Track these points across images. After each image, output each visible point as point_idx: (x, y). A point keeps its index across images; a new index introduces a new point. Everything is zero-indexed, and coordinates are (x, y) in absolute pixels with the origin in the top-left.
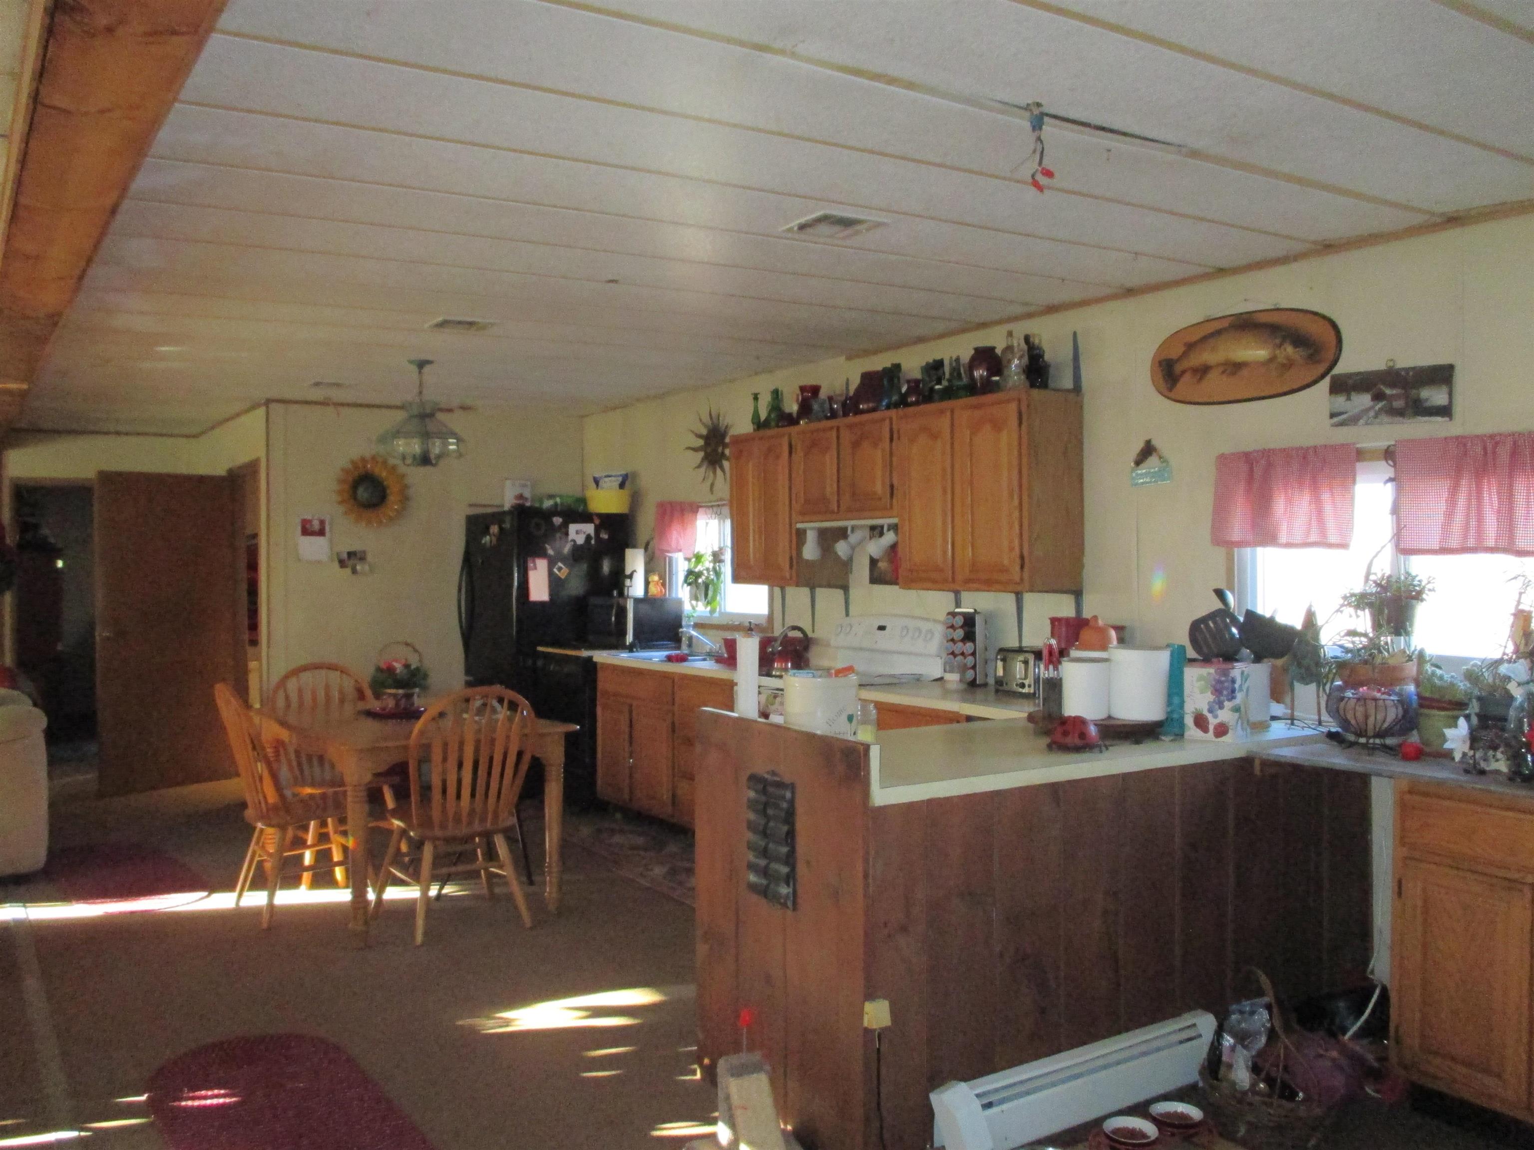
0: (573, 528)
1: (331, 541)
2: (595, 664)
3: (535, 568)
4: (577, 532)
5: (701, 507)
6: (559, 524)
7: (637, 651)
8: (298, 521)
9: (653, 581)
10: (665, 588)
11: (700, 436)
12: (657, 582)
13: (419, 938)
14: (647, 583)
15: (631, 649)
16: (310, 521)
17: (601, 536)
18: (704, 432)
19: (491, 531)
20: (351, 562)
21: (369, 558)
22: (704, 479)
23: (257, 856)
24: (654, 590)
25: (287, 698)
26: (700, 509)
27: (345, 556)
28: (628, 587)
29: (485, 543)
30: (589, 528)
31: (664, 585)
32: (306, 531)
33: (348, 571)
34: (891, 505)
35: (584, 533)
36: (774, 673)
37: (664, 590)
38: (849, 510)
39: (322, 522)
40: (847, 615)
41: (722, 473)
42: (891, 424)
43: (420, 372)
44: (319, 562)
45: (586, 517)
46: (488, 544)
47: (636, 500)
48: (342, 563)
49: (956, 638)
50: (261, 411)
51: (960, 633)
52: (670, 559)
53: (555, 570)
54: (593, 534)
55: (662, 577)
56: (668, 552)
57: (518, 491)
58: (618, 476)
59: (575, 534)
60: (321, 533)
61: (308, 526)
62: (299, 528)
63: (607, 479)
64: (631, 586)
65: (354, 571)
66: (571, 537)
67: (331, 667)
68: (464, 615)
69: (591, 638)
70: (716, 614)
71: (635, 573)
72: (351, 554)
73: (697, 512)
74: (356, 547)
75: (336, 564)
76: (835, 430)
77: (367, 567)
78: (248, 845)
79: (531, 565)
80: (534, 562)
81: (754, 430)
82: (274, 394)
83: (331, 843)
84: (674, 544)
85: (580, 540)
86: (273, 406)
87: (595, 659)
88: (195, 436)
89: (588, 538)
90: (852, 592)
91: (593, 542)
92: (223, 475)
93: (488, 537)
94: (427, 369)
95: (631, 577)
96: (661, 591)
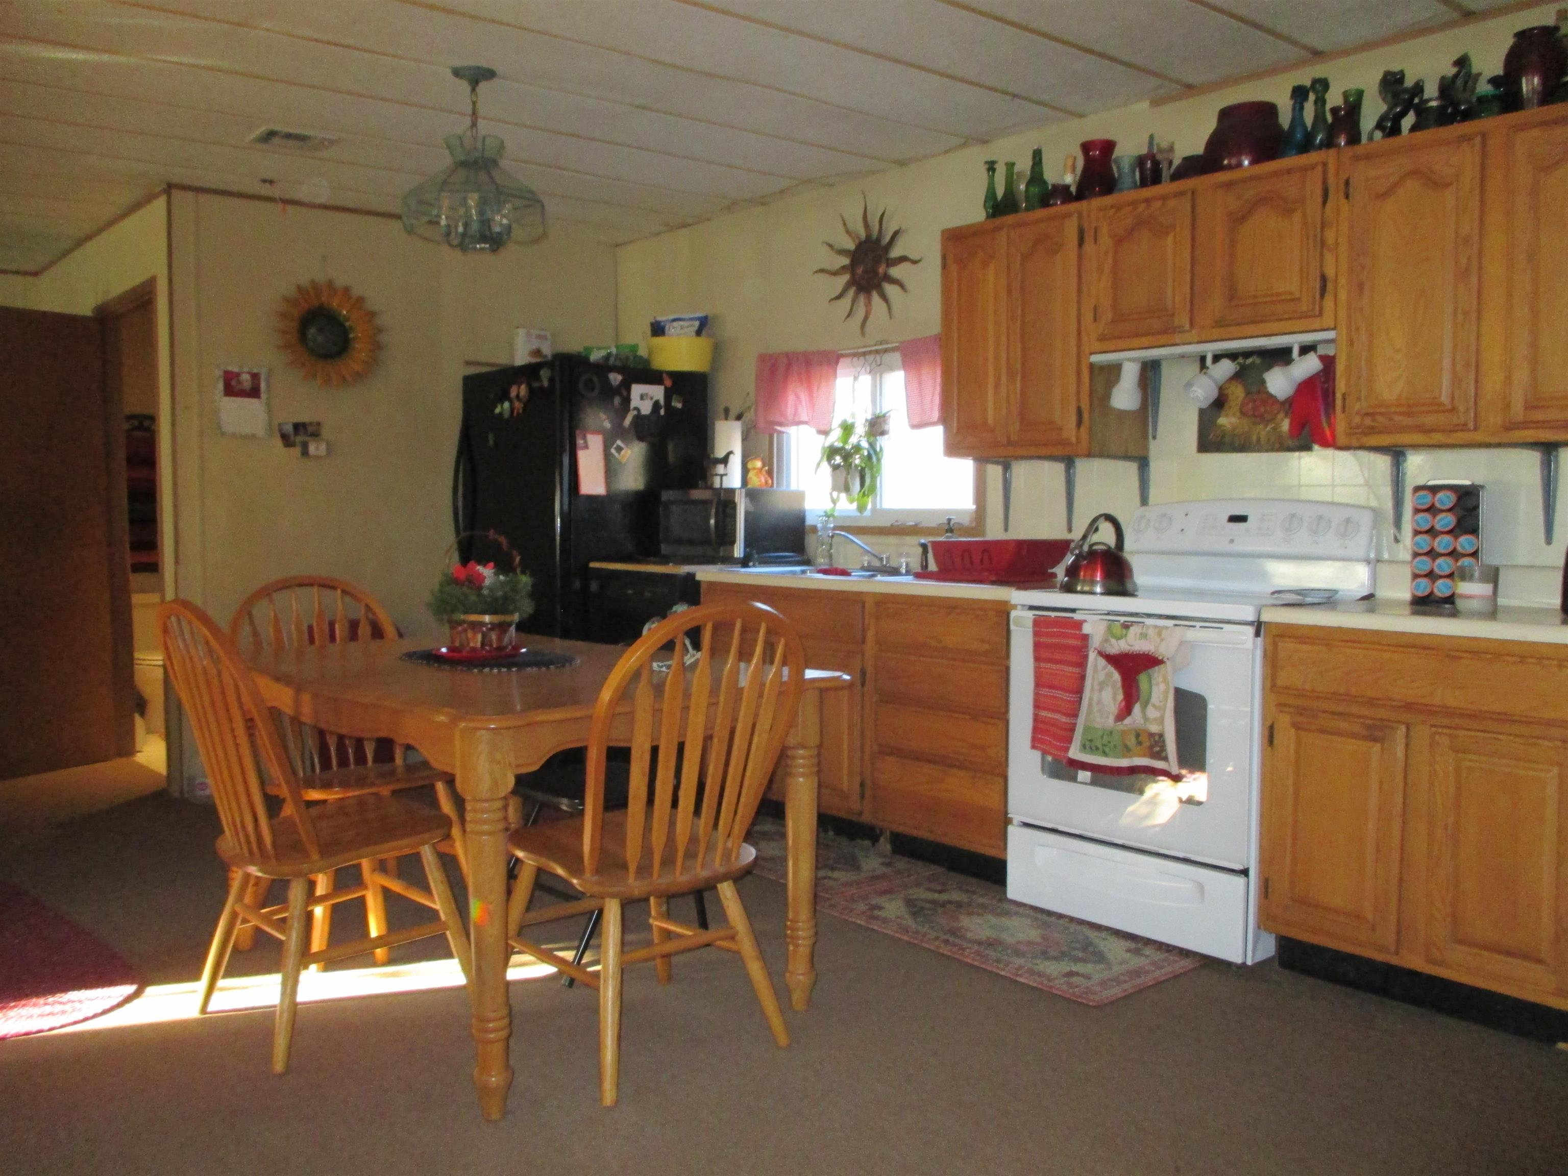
0: (637, 390)
1: (269, 406)
2: (698, 583)
3: (586, 447)
4: (642, 397)
5: (843, 356)
6: (617, 383)
7: (754, 566)
8: (218, 373)
9: (754, 469)
10: (772, 478)
11: (842, 252)
12: (761, 469)
13: (609, 1094)
14: (745, 471)
15: (745, 562)
16: (238, 375)
17: (673, 404)
18: (851, 245)
19: (513, 392)
20: (299, 439)
21: (325, 432)
22: (848, 316)
23: (239, 921)
24: (756, 481)
25: (255, 633)
26: (842, 360)
27: (289, 429)
28: (722, 476)
29: (501, 414)
30: (657, 392)
31: (770, 473)
32: (232, 387)
33: (297, 451)
34: (1321, 309)
35: (652, 398)
36: (1079, 588)
37: (770, 481)
38: (1220, 323)
39: (255, 377)
40: (1144, 501)
41: (884, 305)
42: (1325, 173)
43: (473, 90)
44: (253, 436)
45: (651, 376)
46: (507, 415)
47: (718, 351)
48: (286, 440)
49: (1438, 527)
50: (160, 205)
51: (1446, 521)
52: (780, 433)
53: (613, 451)
54: (662, 402)
55: (768, 463)
56: (781, 424)
57: (535, 345)
58: (692, 319)
59: (639, 398)
60: (254, 392)
61: (233, 383)
62: (221, 386)
63: (675, 324)
64: (726, 475)
65: (305, 453)
66: (633, 404)
67: (327, 585)
68: (461, 518)
69: (664, 549)
70: (867, 513)
71: (731, 456)
72: (299, 427)
73: (837, 363)
74: (304, 417)
75: (278, 442)
76: (1189, 195)
77: (323, 447)
78: (222, 903)
79: (580, 442)
80: (584, 438)
81: (989, 216)
82: (178, 174)
83: (366, 887)
84: (790, 411)
85: (646, 408)
86: (177, 194)
87: (699, 577)
88: (36, 274)
89: (656, 405)
90: (1156, 467)
91: (662, 412)
92: (88, 315)
93: (506, 405)
94: (483, 86)
95: (725, 460)
96: (766, 482)
